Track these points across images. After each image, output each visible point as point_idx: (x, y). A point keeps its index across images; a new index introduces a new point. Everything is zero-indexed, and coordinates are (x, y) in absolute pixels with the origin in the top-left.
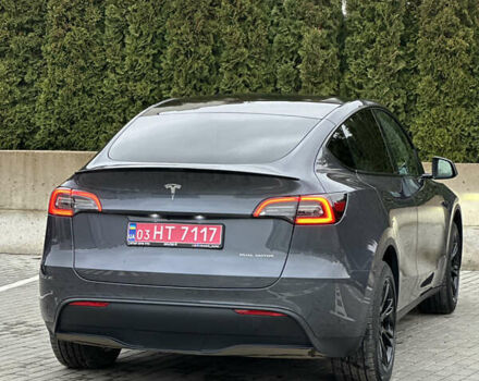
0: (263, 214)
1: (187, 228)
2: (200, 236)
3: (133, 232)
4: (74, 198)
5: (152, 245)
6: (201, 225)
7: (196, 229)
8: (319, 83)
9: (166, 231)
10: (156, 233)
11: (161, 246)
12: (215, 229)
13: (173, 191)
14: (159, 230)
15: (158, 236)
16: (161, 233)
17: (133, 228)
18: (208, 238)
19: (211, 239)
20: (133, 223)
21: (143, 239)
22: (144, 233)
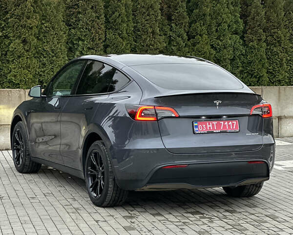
1: (222, 123)
2: (229, 126)
3: (197, 127)
5: (208, 133)
6: (228, 121)
7: (226, 123)
9: (213, 125)
10: (208, 126)
11: (212, 132)
12: (235, 122)
13: (217, 104)
14: (209, 125)
15: (210, 127)
16: (211, 126)
17: (196, 124)
18: (233, 127)
19: (234, 128)
20: (196, 122)
21: (202, 130)
22: (203, 127)
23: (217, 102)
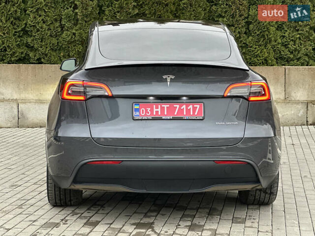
0: (229, 94)
1: (178, 106)
2: (188, 111)
3: (137, 110)
4: (85, 87)
5: (154, 119)
6: (187, 104)
7: (184, 107)
8: (89, 21)
9: (162, 108)
10: (155, 110)
12: (198, 106)
13: (169, 80)
14: (157, 108)
15: (157, 112)
16: (159, 110)
17: (137, 107)
18: (194, 112)
19: (196, 114)
20: (137, 104)
21: (145, 115)
22: (146, 110)
23: (169, 78)
